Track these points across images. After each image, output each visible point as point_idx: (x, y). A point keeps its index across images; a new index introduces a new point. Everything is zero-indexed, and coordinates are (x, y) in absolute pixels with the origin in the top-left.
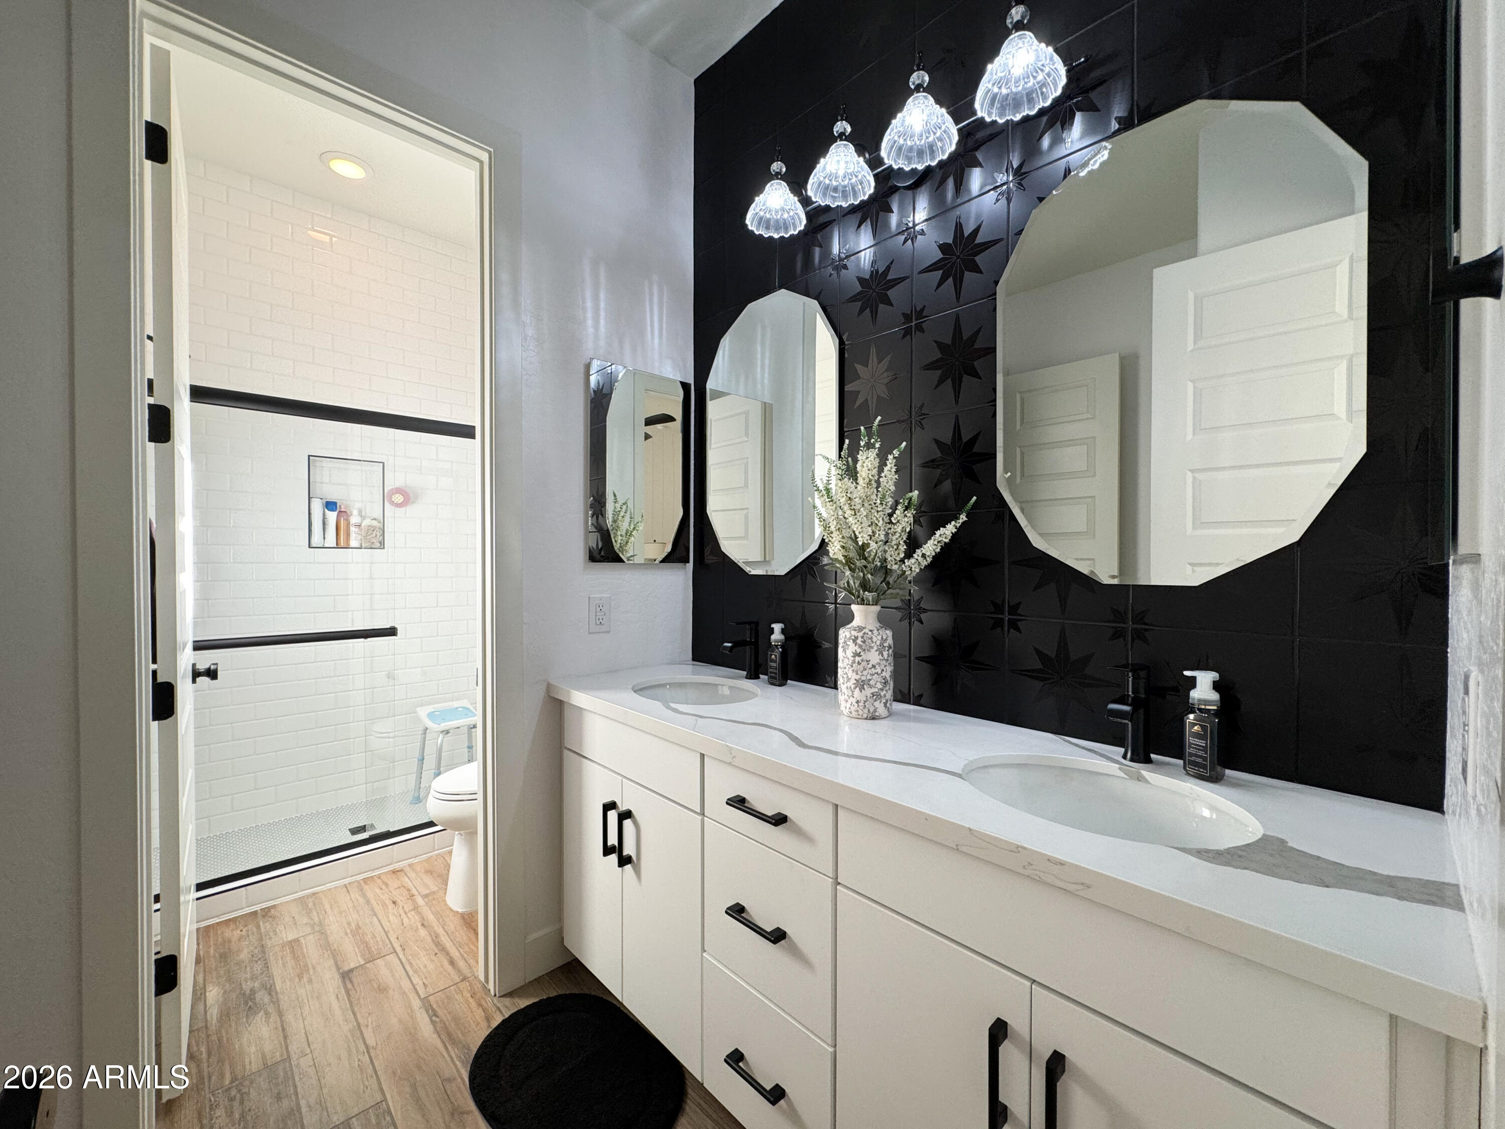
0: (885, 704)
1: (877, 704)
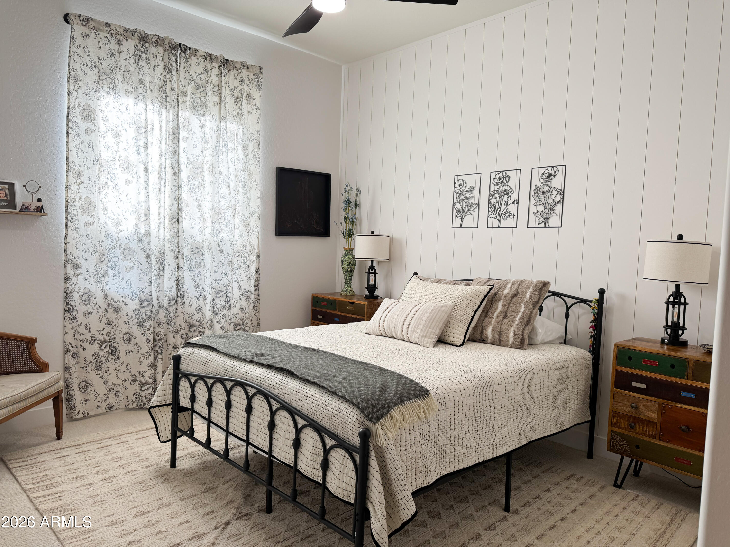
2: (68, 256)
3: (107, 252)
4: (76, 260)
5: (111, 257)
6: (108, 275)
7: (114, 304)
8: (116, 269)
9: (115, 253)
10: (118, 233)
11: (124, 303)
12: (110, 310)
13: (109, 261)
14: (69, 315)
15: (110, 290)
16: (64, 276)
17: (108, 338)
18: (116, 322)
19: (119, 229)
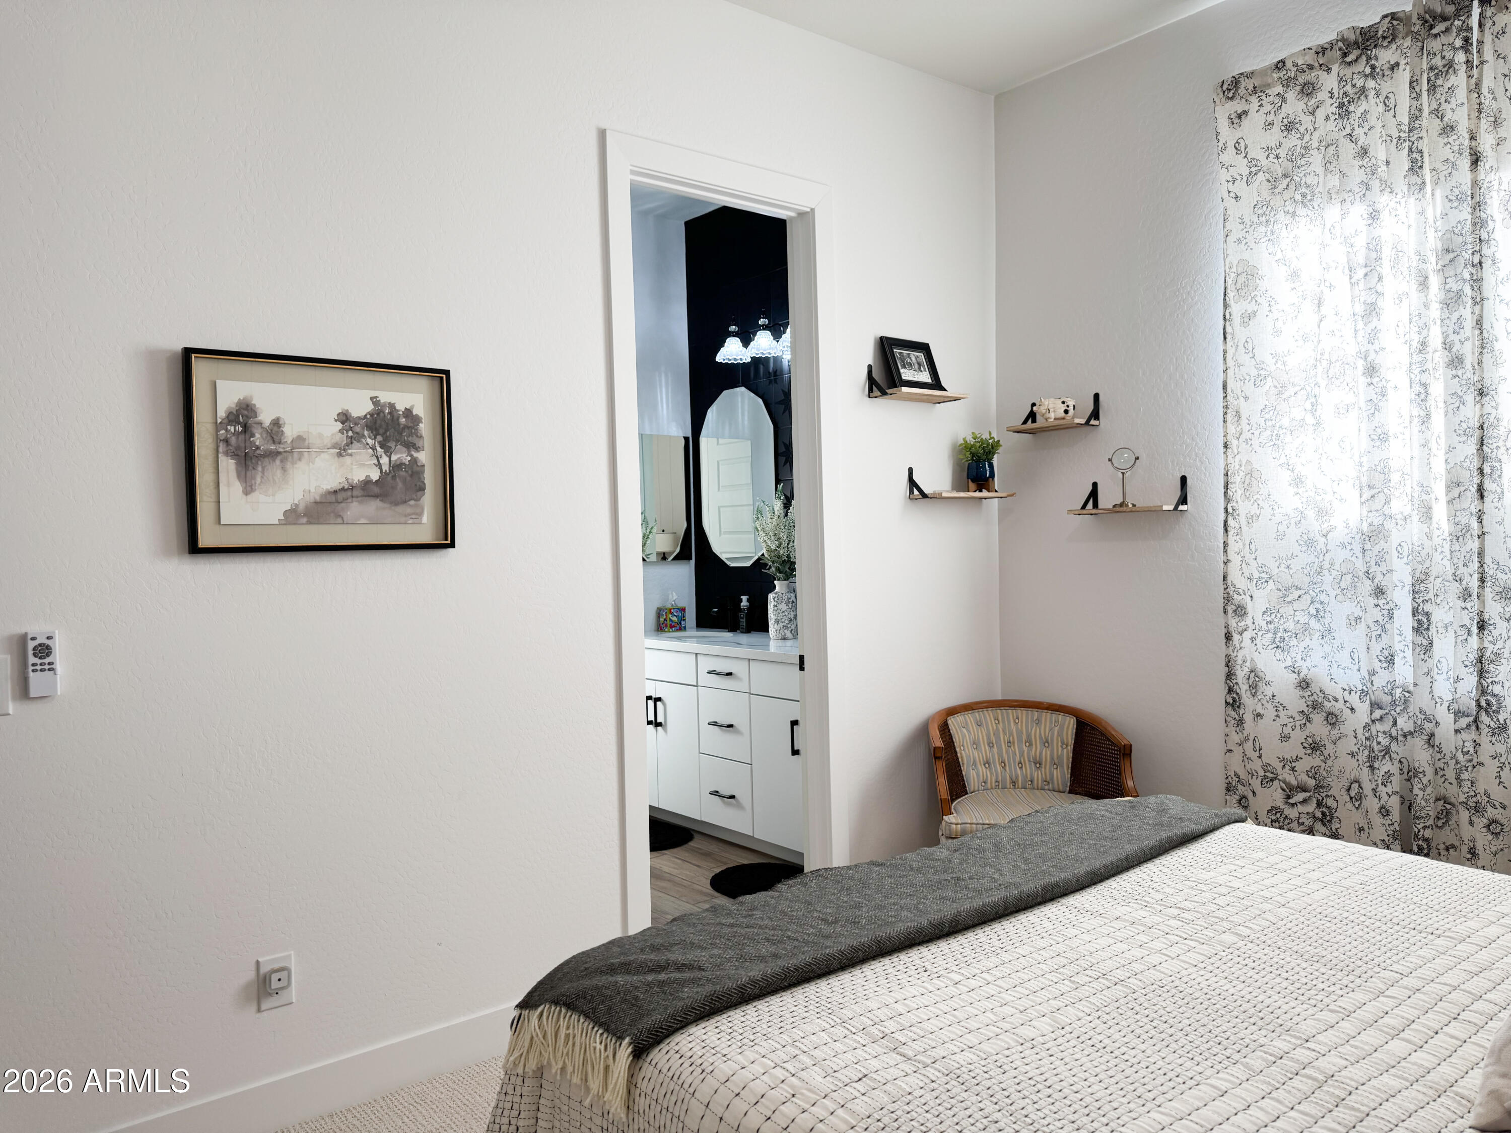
0: (791, 632)
1: (786, 631)
2: (1229, 589)
3: (1307, 580)
4: (1240, 598)
5: (1317, 591)
6: (1310, 634)
7: (1326, 703)
8: (1326, 622)
9: (1322, 582)
10: (1325, 536)
11: (1348, 705)
12: (1318, 718)
13: (1312, 602)
14: (1233, 714)
15: (1316, 669)
16: (1224, 631)
17: (1312, 783)
18: (1330, 749)
19: (1326, 525)
